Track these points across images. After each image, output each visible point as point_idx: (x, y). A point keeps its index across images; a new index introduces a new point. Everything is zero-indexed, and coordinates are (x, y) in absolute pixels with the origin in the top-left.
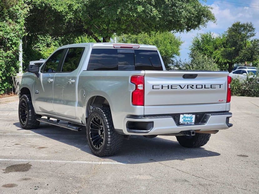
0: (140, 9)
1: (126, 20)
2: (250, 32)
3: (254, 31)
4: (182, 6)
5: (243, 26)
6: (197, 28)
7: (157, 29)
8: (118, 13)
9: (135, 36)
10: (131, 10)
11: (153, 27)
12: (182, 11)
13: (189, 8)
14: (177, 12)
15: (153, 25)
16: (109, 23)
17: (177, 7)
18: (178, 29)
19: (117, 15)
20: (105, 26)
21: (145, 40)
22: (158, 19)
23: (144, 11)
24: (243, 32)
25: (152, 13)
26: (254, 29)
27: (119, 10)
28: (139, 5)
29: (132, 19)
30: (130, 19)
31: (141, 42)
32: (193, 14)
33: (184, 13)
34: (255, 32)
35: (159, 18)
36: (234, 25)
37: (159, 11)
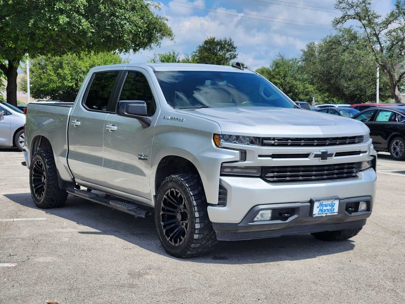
0: (63, 19)
1: (42, 36)
2: (229, 53)
3: (235, 51)
4: (125, 16)
5: (219, 43)
6: (148, 47)
7: (89, 48)
8: (30, 25)
9: (58, 58)
10: (49, 20)
11: (83, 45)
12: (125, 24)
13: (135, 18)
14: (117, 25)
15: (83, 42)
16: (18, 39)
17: (117, 17)
18: (121, 48)
19: (29, 27)
20: (11, 45)
21: (75, 63)
22: (90, 34)
23: (69, 23)
24: (219, 52)
25: (81, 25)
26: (235, 48)
27: (32, 21)
28: (62, 14)
29: (52, 33)
30: (48, 34)
31: (68, 66)
32: (141, 28)
33: (127, 26)
34: (236, 53)
35: (92, 32)
36: (206, 42)
37: (91, 23)
